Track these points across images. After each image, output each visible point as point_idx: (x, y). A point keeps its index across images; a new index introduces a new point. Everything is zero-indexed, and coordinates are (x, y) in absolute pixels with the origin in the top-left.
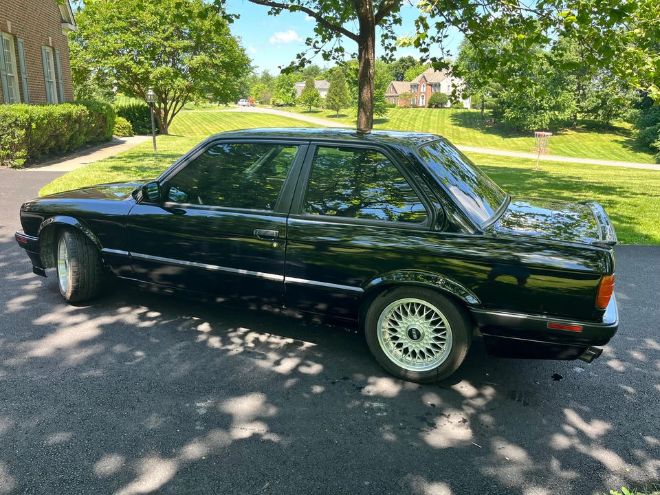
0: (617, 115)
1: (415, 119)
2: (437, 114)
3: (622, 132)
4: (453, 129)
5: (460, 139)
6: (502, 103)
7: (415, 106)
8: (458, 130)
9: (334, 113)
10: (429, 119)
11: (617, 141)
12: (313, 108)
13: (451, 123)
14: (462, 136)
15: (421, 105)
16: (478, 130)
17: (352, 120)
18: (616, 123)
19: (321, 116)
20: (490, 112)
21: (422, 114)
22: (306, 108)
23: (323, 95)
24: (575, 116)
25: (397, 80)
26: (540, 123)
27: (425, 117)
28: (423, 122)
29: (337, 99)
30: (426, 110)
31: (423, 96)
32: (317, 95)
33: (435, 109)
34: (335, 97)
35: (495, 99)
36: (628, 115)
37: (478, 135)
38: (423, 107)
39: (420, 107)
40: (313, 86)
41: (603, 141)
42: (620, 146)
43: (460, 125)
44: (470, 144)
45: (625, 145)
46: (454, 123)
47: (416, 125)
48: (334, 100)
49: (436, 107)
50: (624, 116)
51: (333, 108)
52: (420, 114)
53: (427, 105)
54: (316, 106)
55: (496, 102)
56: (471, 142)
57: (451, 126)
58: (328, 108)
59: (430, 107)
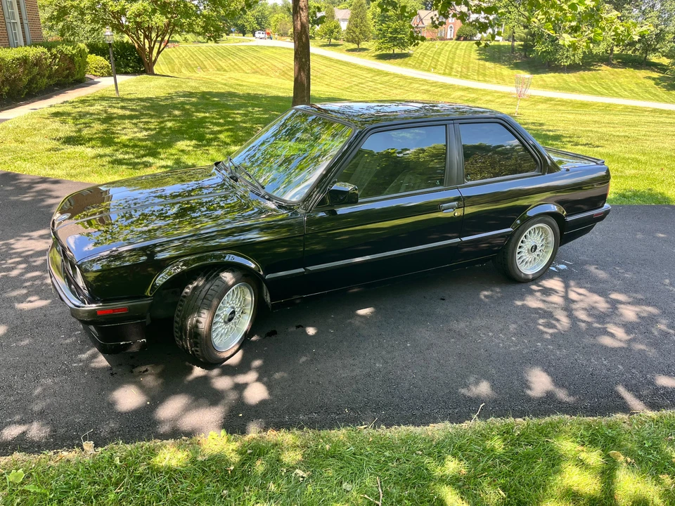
0: (655, 50)
1: (440, 54)
2: (464, 48)
3: (658, 69)
4: (479, 65)
5: (485, 75)
6: (533, 35)
7: (442, 39)
8: (484, 65)
9: (355, 46)
10: (455, 54)
11: (650, 78)
12: (333, 41)
13: (478, 57)
14: (487, 72)
15: (448, 37)
16: (505, 65)
17: (373, 55)
18: (653, 58)
19: (341, 50)
20: (521, 45)
21: (448, 47)
22: (325, 41)
23: (344, 26)
24: (612, 50)
25: (426, 9)
26: (572, 58)
27: (451, 51)
28: (448, 57)
29: (358, 31)
30: (453, 43)
31: (451, 27)
32: (336, 27)
33: (464, 42)
34: (355, 29)
35: (526, 30)
36: (666, 49)
37: (505, 71)
38: (451, 39)
39: (447, 39)
40: (333, 17)
41: (639, 78)
42: (652, 82)
43: (486, 60)
44: (495, 80)
45: (657, 82)
46: (479, 57)
47: (440, 60)
48: (354, 32)
49: (465, 39)
50: (663, 51)
51: (353, 41)
52: (446, 48)
53: (456, 37)
54: (336, 39)
55: (527, 34)
56: (497, 78)
57: (477, 61)
58: (348, 41)
59: (458, 39)
